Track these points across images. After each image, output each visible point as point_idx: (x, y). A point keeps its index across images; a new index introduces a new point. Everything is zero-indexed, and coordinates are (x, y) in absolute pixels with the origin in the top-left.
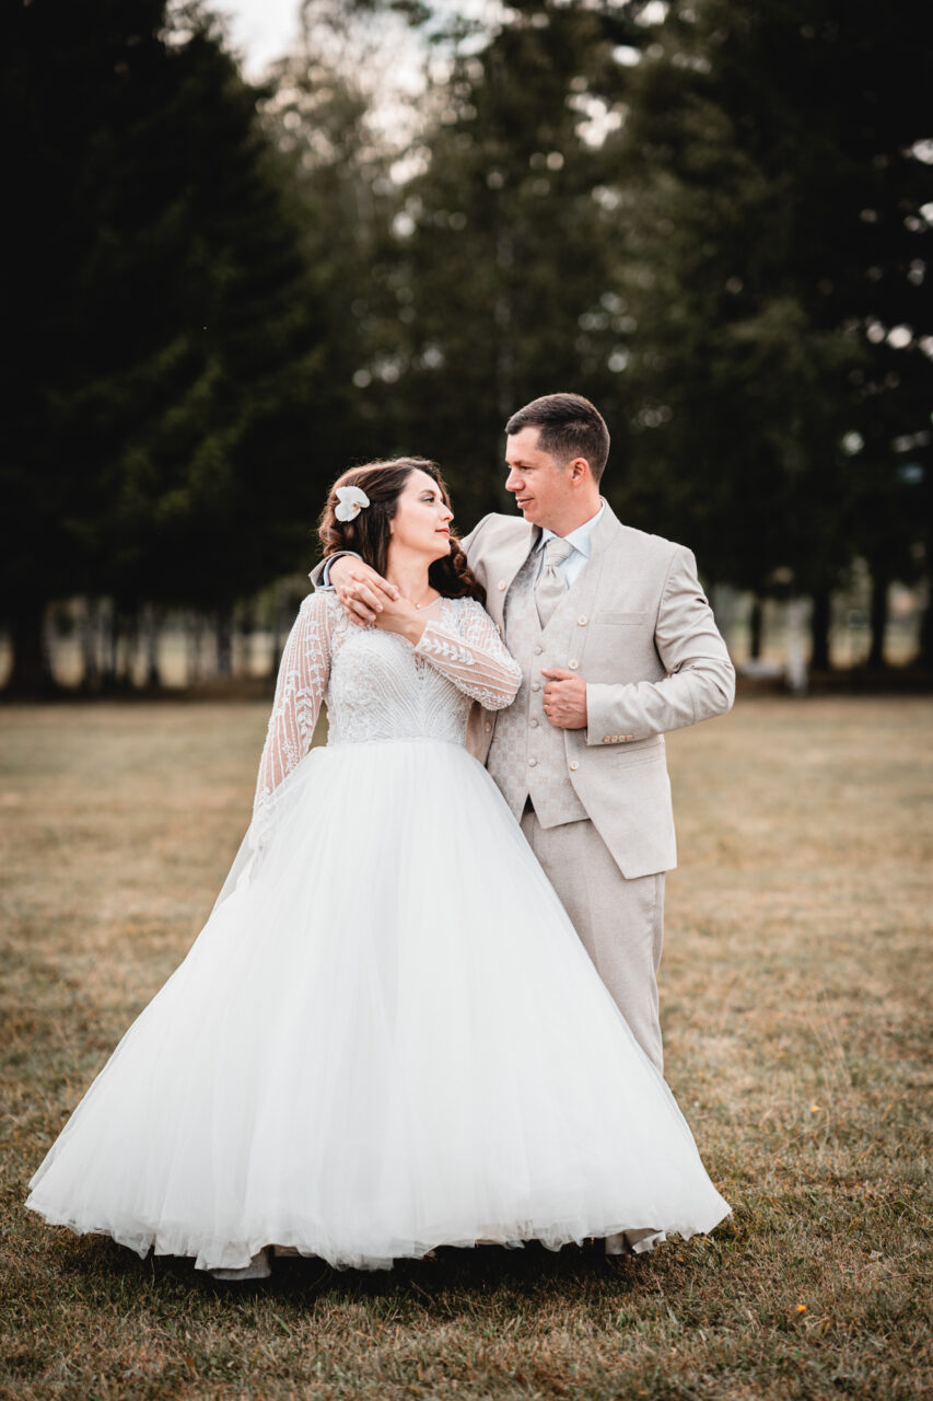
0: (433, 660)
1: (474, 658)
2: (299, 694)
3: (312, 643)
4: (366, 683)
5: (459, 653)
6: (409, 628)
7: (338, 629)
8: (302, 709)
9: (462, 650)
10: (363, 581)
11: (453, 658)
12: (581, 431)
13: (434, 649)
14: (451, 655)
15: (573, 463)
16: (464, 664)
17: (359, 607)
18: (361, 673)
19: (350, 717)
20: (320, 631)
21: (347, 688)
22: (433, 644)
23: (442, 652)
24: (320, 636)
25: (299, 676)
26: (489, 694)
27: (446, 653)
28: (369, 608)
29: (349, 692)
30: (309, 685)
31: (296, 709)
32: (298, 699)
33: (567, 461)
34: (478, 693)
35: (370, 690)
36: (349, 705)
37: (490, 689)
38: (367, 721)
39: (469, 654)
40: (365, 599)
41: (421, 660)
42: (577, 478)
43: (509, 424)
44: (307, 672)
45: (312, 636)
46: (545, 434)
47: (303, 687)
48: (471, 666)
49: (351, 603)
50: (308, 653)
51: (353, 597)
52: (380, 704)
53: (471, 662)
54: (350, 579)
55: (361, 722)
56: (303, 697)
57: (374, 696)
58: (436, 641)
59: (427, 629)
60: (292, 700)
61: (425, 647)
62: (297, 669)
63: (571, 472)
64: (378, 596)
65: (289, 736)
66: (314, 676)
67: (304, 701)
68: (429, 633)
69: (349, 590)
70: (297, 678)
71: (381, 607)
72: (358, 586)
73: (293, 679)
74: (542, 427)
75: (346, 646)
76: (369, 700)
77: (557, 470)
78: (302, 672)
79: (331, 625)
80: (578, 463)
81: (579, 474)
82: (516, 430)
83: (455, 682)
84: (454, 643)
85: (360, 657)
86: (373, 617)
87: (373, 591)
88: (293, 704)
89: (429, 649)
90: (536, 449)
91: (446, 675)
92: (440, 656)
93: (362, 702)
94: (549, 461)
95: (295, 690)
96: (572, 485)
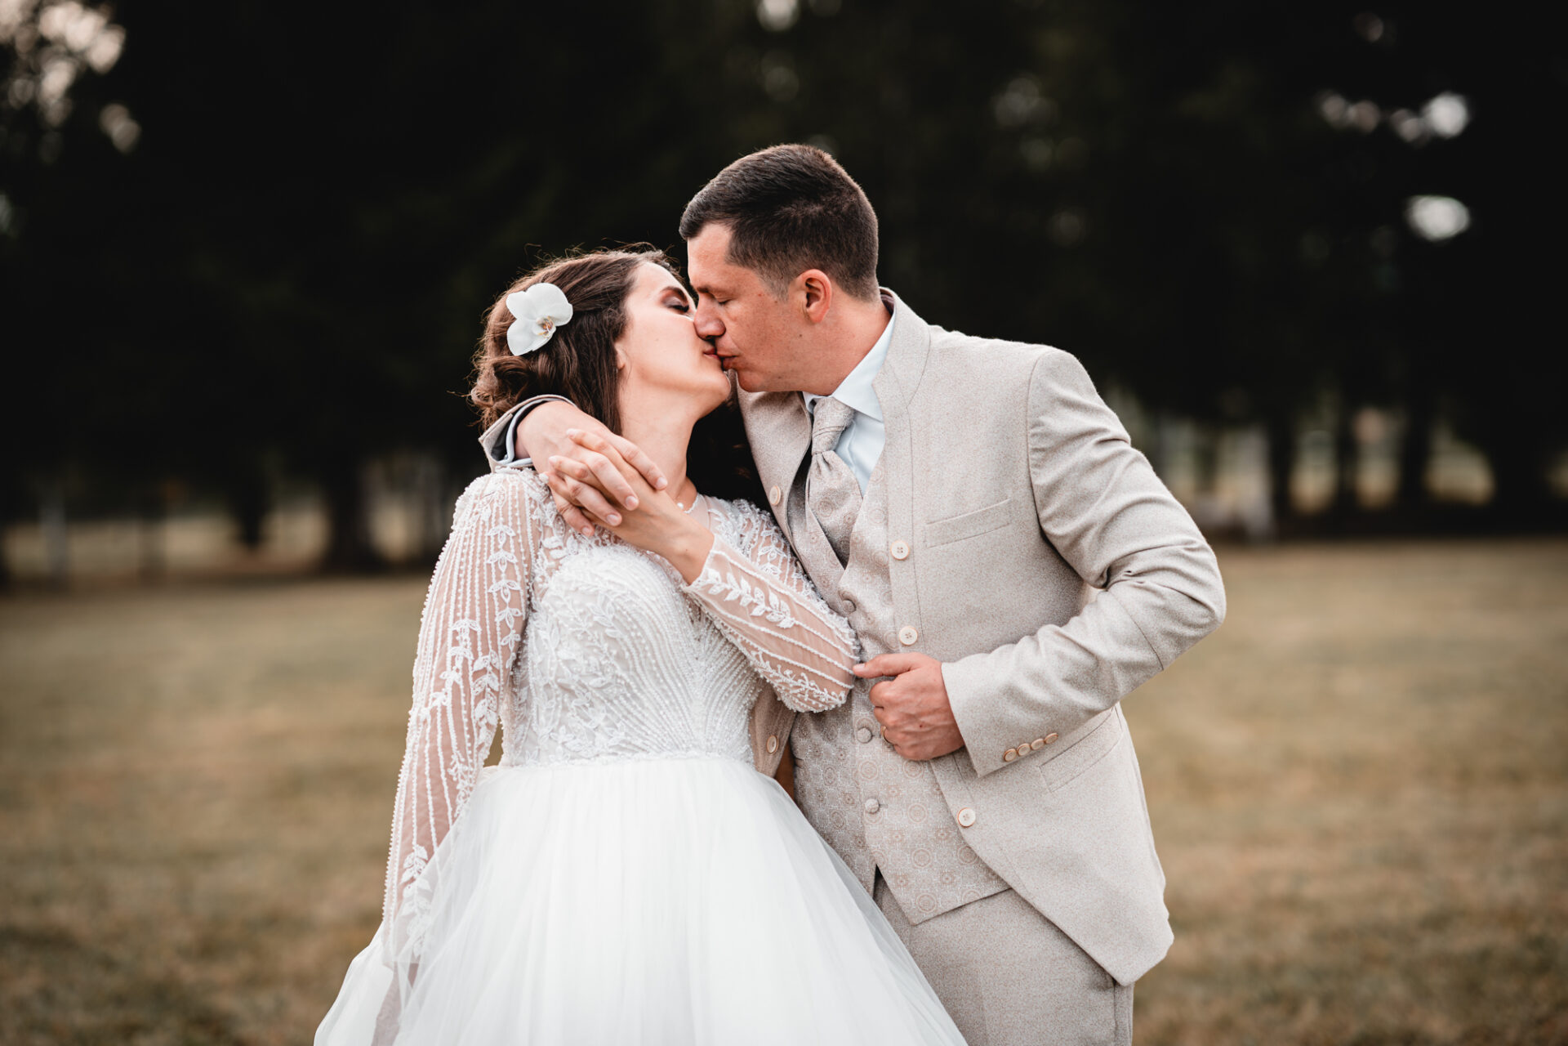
0: (719, 612)
1: (793, 614)
2: (479, 665)
3: (503, 569)
4: (605, 646)
5: (768, 603)
6: (681, 545)
7: (548, 542)
8: (482, 695)
9: (774, 598)
10: (600, 449)
11: (757, 612)
12: (806, 218)
13: (726, 592)
14: (753, 605)
15: (800, 280)
16: (773, 625)
17: (590, 498)
18: (597, 625)
19: (565, 709)
20: (517, 545)
21: (564, 654)
22: (725, 581)
23: (739, 598)
24: (518, 553)
25: (479, 629)
26: (808, 684)
27: (744, 602)
28: (612, 501)
29: (567, 662)
30: (496, 649)
31: (473, 694)
32: (477, 674)
33: (789, 276)
34: (790, 680)
35: (612, 661)
36: (565, 688)
37: (812, 676)
38: (599, 719)
39: (786, 607)
40: (606, 484)
41: (697, 611)
42: (814, 306)
43: (685, 218)
44: (493, 624)
45: (502, 554)
46: (740, 234)
47: (486, 652)
48: (783, 630)
49: (575, 490)
50: (494, 588)
51: (580, 478)
52: (628, 686)
53: (787, 623)
54: (570, 445)
55: (587, 720)
56: (484, 671)
57: (619, 672)
58: (730, 576)
59: (714, 551)
60: (465, 677)
61: (710, 586)
62: (472, 617)
63: (802, 298)
64: (628, 480)
65: (461, 746)
66: (506, 631)
67: (486, 679)
68: (718, 559)
69: (572, 464)
70: (473, 633)
71: (635, 501)
72: (591, 459)
73: (466, 636)
74: (733, 221)
75: (564, 573)
76: (608, 678)
77: (772, 298)
78: (483, 624)
79: (537, 534)
80: (811, 280)
81: (817, 298)
82: (694, 229)
83: (751, 656)
84: (760, 583)
85: (595, 595)
86: (616, 519)
87: (619, 469)
88: (466, 683)
89: (716, 590)
90: (728, 262)
91: (737, 642)
92: (734, 606)
93: (594, 682)
94: (755, 281)
95: (471, 658)
96: (809, 320)
